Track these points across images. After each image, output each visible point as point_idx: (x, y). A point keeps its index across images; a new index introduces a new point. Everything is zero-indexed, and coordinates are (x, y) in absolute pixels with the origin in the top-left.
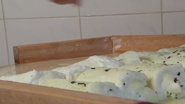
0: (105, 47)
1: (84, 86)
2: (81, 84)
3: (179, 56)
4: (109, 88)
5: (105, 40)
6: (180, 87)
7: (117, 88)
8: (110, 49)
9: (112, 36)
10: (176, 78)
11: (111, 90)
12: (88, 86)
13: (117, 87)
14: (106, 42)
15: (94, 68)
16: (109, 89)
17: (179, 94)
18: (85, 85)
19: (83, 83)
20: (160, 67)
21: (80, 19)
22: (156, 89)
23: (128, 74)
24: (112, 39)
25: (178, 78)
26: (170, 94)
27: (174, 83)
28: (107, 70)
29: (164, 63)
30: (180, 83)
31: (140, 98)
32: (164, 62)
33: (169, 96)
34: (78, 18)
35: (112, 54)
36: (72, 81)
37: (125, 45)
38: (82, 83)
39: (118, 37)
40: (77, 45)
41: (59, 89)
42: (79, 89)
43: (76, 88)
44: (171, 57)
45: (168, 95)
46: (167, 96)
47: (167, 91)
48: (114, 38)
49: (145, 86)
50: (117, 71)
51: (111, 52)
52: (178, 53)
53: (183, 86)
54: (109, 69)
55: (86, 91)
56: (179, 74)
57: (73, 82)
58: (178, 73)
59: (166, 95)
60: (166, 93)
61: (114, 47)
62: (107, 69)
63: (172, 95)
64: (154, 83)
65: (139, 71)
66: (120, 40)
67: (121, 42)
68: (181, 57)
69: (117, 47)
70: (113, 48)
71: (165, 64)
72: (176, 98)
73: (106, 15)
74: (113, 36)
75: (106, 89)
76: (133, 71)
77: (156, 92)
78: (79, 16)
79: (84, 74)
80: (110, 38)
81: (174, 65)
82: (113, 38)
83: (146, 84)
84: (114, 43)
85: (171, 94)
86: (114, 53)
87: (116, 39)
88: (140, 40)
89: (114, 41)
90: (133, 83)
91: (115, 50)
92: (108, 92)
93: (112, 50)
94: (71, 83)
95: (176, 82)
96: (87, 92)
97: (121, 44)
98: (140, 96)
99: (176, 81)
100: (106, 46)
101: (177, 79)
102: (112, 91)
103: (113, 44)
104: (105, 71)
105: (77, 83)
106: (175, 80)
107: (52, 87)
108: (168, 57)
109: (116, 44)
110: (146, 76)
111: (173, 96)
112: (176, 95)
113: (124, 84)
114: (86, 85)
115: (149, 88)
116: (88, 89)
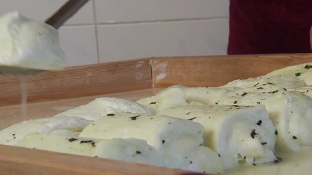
0: (139, 78)
1: (91, 145)
2: (86, 142)
3: (261, 91)
4: (136, 149)
5: (138, 66)
6: (261, 145)
7: (151, 149)
8: (148, 81)
9: (150, 58)
10: (255, 130)
11: (139, 152)
12: (98, 145)
13: (151, 147)
14: (140, 67)
15: (112, 115)
16: (135, 151)
17: (259, 158)
18: (93, 144)
19: (90, 142)
20: (227, 111)
21: (96, 28)
22: (219, 150)
23: (170, 123)
24: (150, 63)
25: (258, 129)
26: (243, 158)
27: (251, 138)
28: (134, 118)
29: (236, 104)
30: (260, 138)
31: (191, 165)
32: (236, 102)
33: (242, 161)
34: (93, 26)
35: (150, 90)
36: (70, 138)
37: (173, 73)
38: (89, 140)
39: (162, 60)
40: (89, 74)
41: (45, 152)
42: (82, 151)
43: (76, 150)
44: (247, 93)
45: (240, 159)
46: (240, 161)
47: (239, 153)
48: (154, 62)
49: (201, 145)
50: (152, 118)
51: (149, 86)
52: (260, 87)
53: (266, 143)
54: (139, 116)
55: (93, 155)
56: (260, 123)
57: (72, 140)
58: (257, 121)
59: (238, 160)
60: (237, 156)
61: (155, 76)
62: (134, 116)
63: (247, 160)
64: (217, 139)
65: (191, 119)
66: (164, 65)
67: (167, 67)
68: (264, 93)
69: (160, 77)
70: (153, 80)
71: (237, 106)
72: (254, 165)
73: (142, 22)
74: (152, 58)
75: (131, 151)
76: (180, 119)
77: (219, 155)
78: (95, 24)
79: (94, 125)
80: (147, 61)
81: (252, 107)
82: (152, 61)
83: (201, 141)
84: (154, 70)
85: (245, 158)
86: (154, 87)
87: (158, 64)
88: (199, 65)
89: (153, 66)
90: (178, 139)
91: (156, 82)
92: (133, 156)
93: (150, 82)
94: (68, 140)
95: (253, 137)
96: (96, 157)
97: (167, 71)
98: (191, 162)
99: (255, 136)
100: (140, 76)
101: (256, 132)
102: (140, 155)
103: (152, 71)
104: (130, 119)
105: (80, 141)
106: (253, 134)
107: (34, 148)
108: (243, 93)
109: (158, 72)
110: (202, 127)
111: (249, 161)
112: (254, 160)
113: (164, 142)
114: (95, 145)
115: (207, 148)
116: (98, 151)
